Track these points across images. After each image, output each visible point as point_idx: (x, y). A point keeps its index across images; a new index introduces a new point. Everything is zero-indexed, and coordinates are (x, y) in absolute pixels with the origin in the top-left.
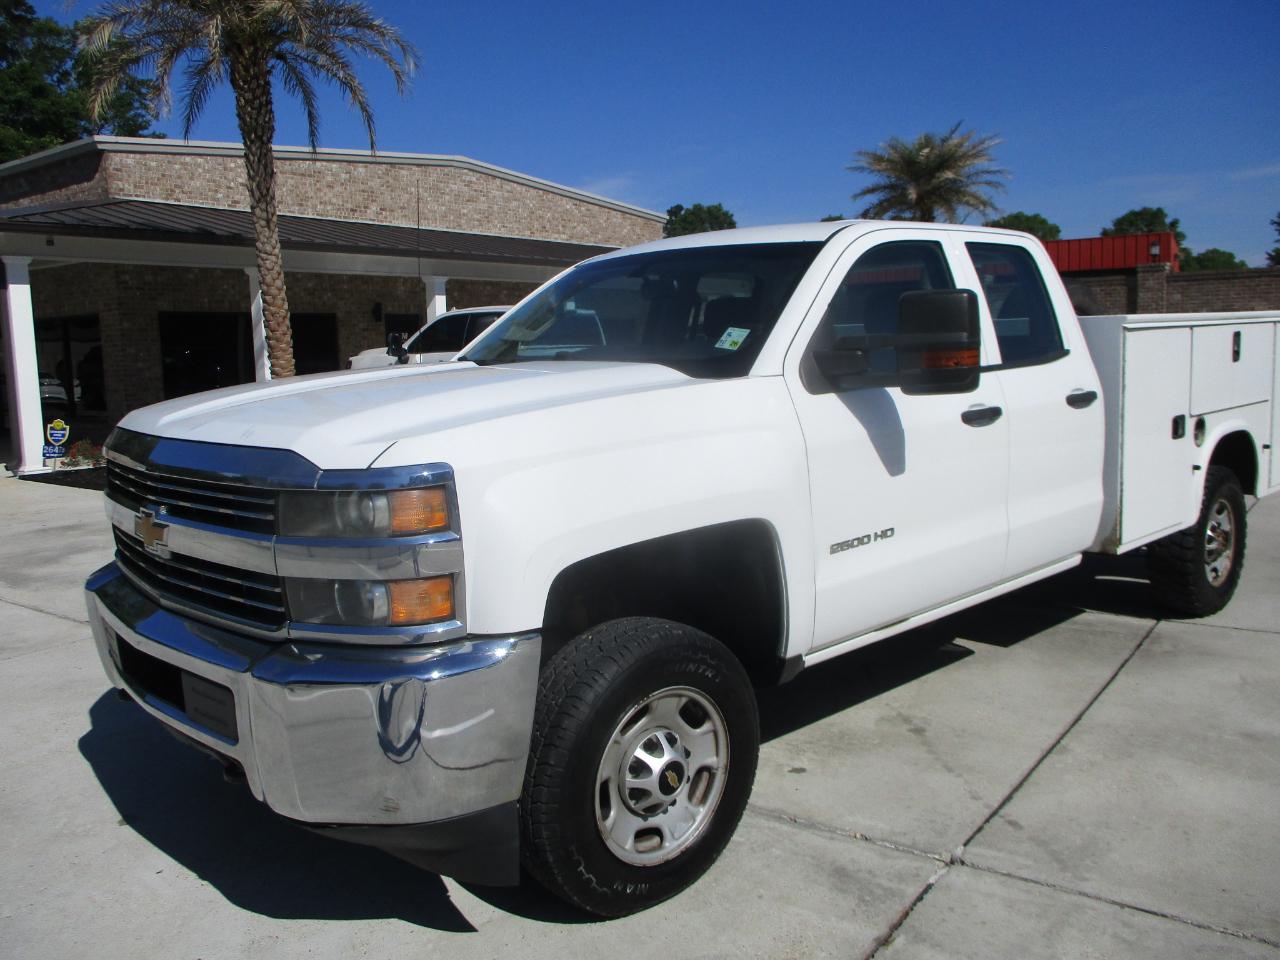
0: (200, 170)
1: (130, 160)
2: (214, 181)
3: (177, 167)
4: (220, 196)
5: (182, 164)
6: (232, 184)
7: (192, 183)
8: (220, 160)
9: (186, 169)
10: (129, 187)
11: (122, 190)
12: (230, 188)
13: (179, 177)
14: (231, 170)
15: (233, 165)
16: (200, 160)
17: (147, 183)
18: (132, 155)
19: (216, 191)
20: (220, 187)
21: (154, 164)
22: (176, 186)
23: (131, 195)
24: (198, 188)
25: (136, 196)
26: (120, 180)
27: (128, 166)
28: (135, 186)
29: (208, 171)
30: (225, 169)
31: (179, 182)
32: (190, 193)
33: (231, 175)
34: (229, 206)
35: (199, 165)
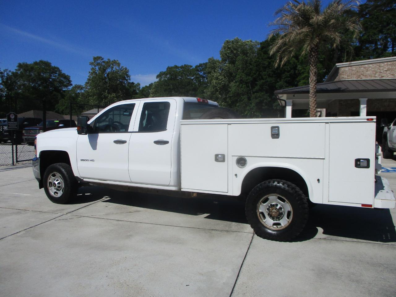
0: (370, 68)
1: (347, 69)
2: (375, 71)
3: (362, 68)
4: (377, 75)
5: (364, 67)
6: (382, 71)
7: (367, 73)
8: (378, 64)
9: (365, 69)
10: (345, 76)
11: (343, 78)
12: (381, 72)
13: (363, 72)
14: (382, 66)
15: (383, 65)
16: (371, 65)
17: (351, 75)
18: (348, 67)
19: (376, 74)
20: (377, 72)
21: (354, 69)
22: (361, 74)
23: (346, 79)
24: (369, 74)
25: (348, 79)
26: (343, 75)
27: (346, 71)
28: (348, 76)
29: (373, 68)
30: (380, 66)
31: (362, 73)
32: (366, 76)
33: (381, 68)
34: (380, 78)
35: (370, 67)
